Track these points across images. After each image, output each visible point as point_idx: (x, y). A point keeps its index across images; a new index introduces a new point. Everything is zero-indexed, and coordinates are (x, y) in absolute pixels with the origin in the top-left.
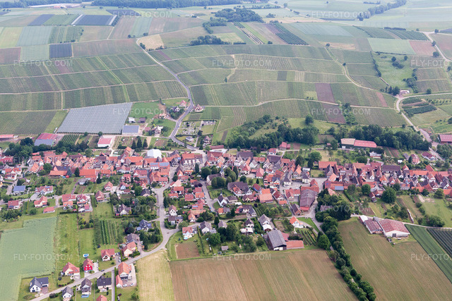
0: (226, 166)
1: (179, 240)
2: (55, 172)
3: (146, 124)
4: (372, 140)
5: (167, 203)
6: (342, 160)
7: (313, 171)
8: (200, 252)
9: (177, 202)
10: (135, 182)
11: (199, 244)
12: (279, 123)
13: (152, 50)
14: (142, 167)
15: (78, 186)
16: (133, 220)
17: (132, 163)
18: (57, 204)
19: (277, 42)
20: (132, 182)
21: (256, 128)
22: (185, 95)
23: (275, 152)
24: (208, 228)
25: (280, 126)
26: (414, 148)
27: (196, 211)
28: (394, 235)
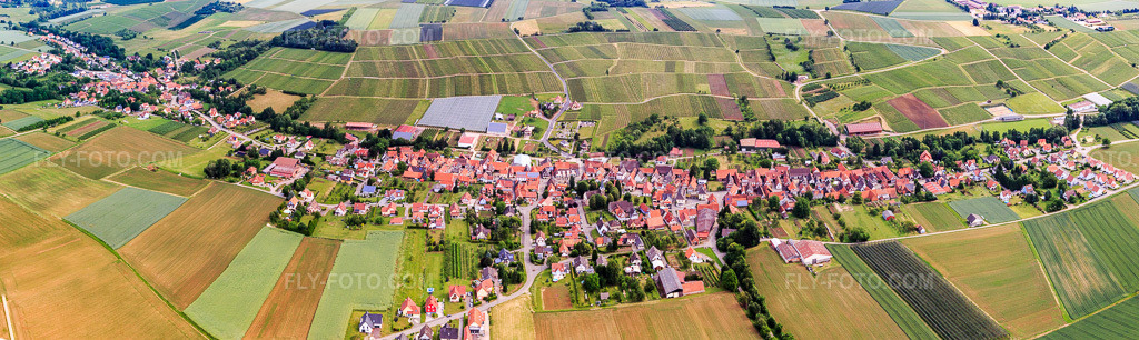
0: (606, 180)
1: (547, 281)
2: (409, 173)
3: (515, 123)
4: (774, 137)
5: (535, 228)
6: (743, 167)
7: (710, 183)
8: (573, 302)
9: (547, 227)
10: (498, 196)
11: (572, 289)
12: (669, 123)
13: (527, 36)
14: (507, 176)
15: (432, 193)
16: (492, 248)
17: (496, 171)
18: (407, 214)
19: (664, 28)
20: (494, 195)
21: (642, 131)
22: (561, 90)
23: (664, 160)
25: (670, 127)
26: (821, 145)
27: (570, 241)
28: (815, 262)
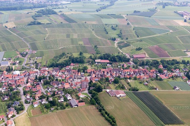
0: (49, 75)
1: (32, 108)
3: (12, 60)
4: (107, 59)
5: (25, 93)
7: (85, 74)
8: (42, 112)
9: (29, 92)
10: (10, 85)
11: (41, 108)
12: (69, 55)
13: (11, 28)
14: (12, 79)
16: (11, 102)
17: (7, 78)
19: (65, 22)
20: (8, 85)
21: (60, 58)
22: (28, 47)
23: (68, 67)
24: (44, 102)
25: (70, 57)
26: (124, 61)
27: (38, 95)
28: (120, 96)
